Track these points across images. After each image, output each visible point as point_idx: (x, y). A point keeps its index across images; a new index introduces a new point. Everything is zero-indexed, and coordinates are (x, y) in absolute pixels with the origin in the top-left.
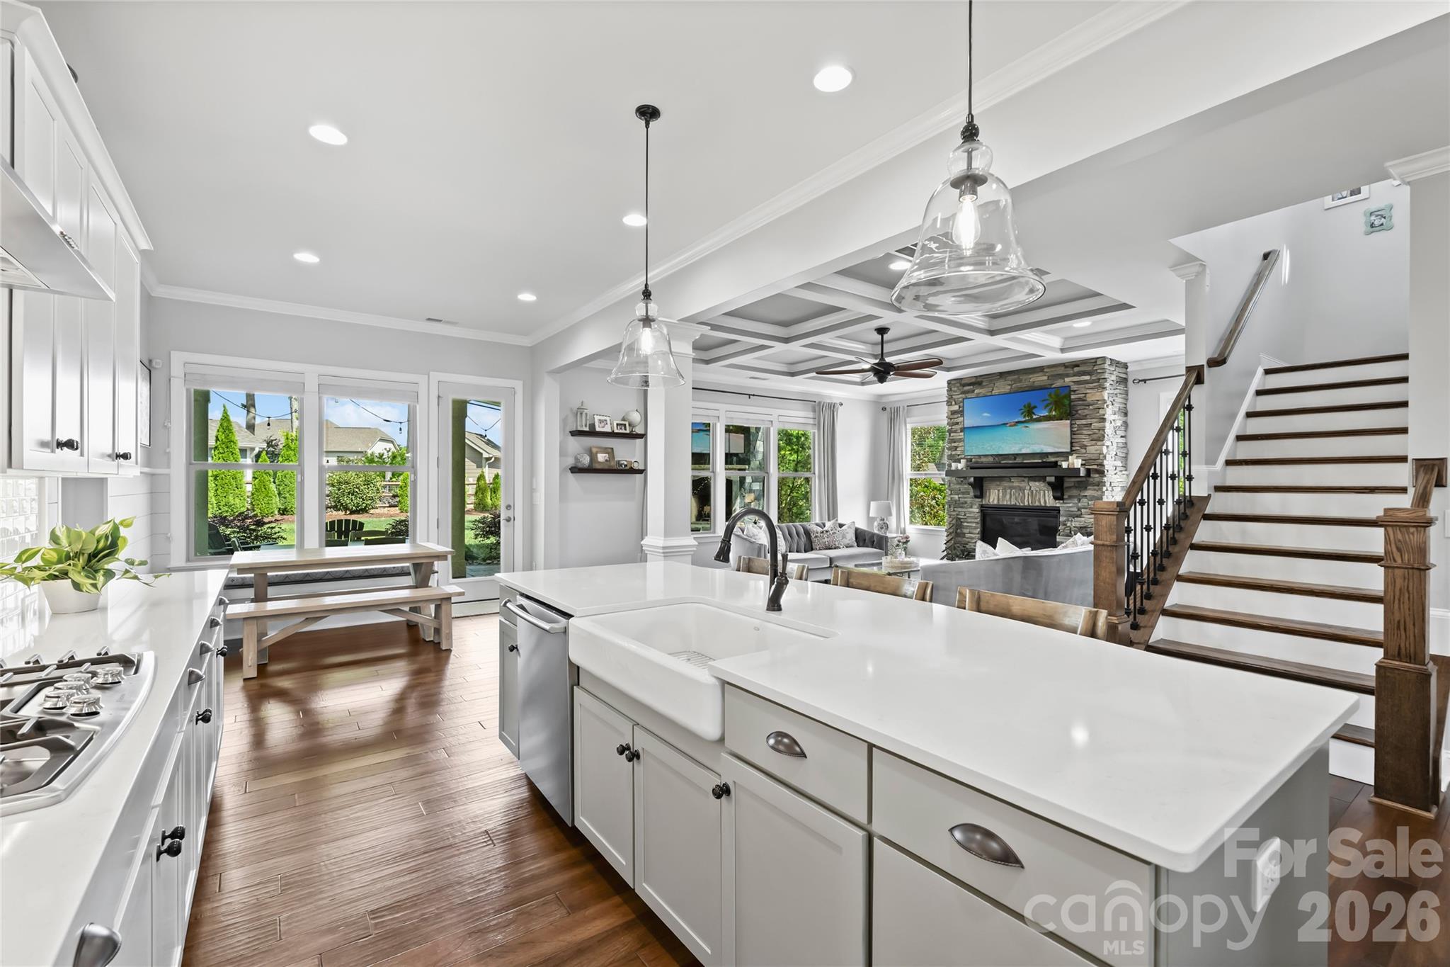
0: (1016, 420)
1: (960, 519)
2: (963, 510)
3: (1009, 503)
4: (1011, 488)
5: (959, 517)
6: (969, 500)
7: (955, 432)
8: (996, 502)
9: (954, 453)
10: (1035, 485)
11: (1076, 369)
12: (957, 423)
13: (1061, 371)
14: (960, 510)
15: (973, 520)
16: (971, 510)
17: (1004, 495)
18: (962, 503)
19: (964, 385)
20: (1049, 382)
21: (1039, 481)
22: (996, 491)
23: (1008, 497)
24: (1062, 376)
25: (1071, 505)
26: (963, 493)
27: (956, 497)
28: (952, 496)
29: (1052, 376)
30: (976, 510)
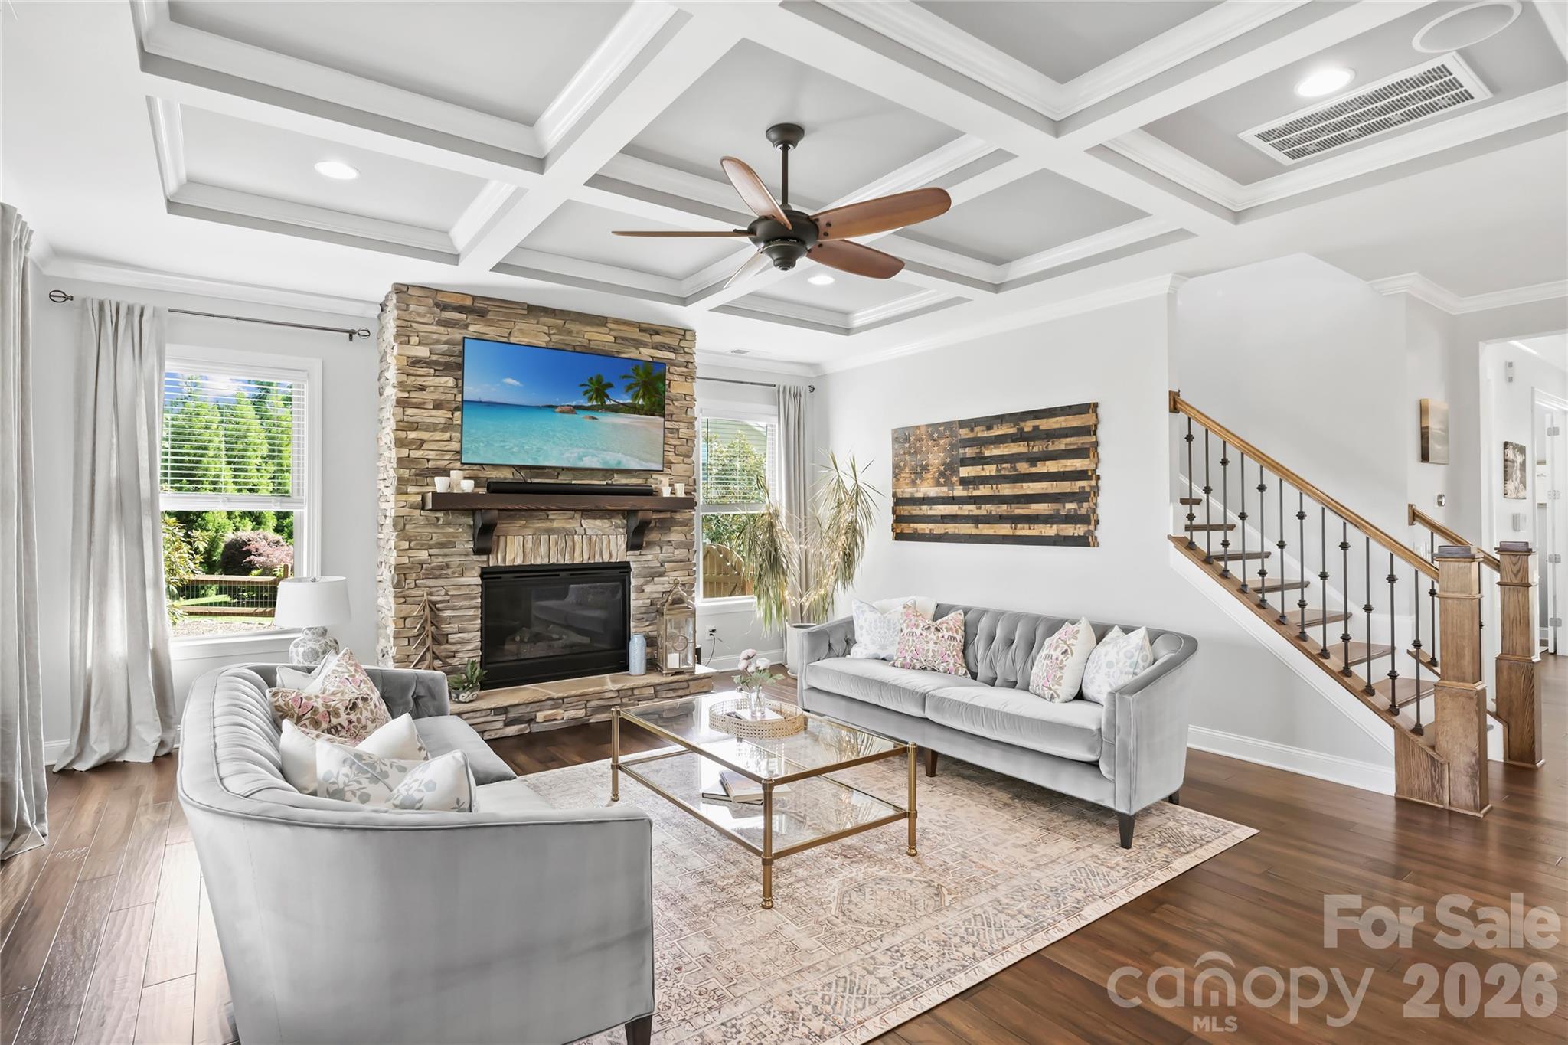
0: (574, 404)
1: (434, 603)
2: (441, 582)
3: (545, 562)
4: (549, 532)
5: (434, 598)
6: (455, 560)
7: (419, 406)
8: (519, 562)
9: (414, 454)
10: (592, 526)
11: (657, 339)
12: (423, 389)
13: (635, 334)
14: (431, 582)
15: (467, 603)
16: (462, 580)
17: (537, 544)
18: (442, 568)
19: (445, 307)
20: (616, 348)
21: (601, 518)
22: (521, 538)
23: (544, 549)
24: (638, 344)
25: (650, 557)
26: (441, 545)
27: (424, 555)
28: (413, 553)
29: (623, 339)
30: (474, 580)
